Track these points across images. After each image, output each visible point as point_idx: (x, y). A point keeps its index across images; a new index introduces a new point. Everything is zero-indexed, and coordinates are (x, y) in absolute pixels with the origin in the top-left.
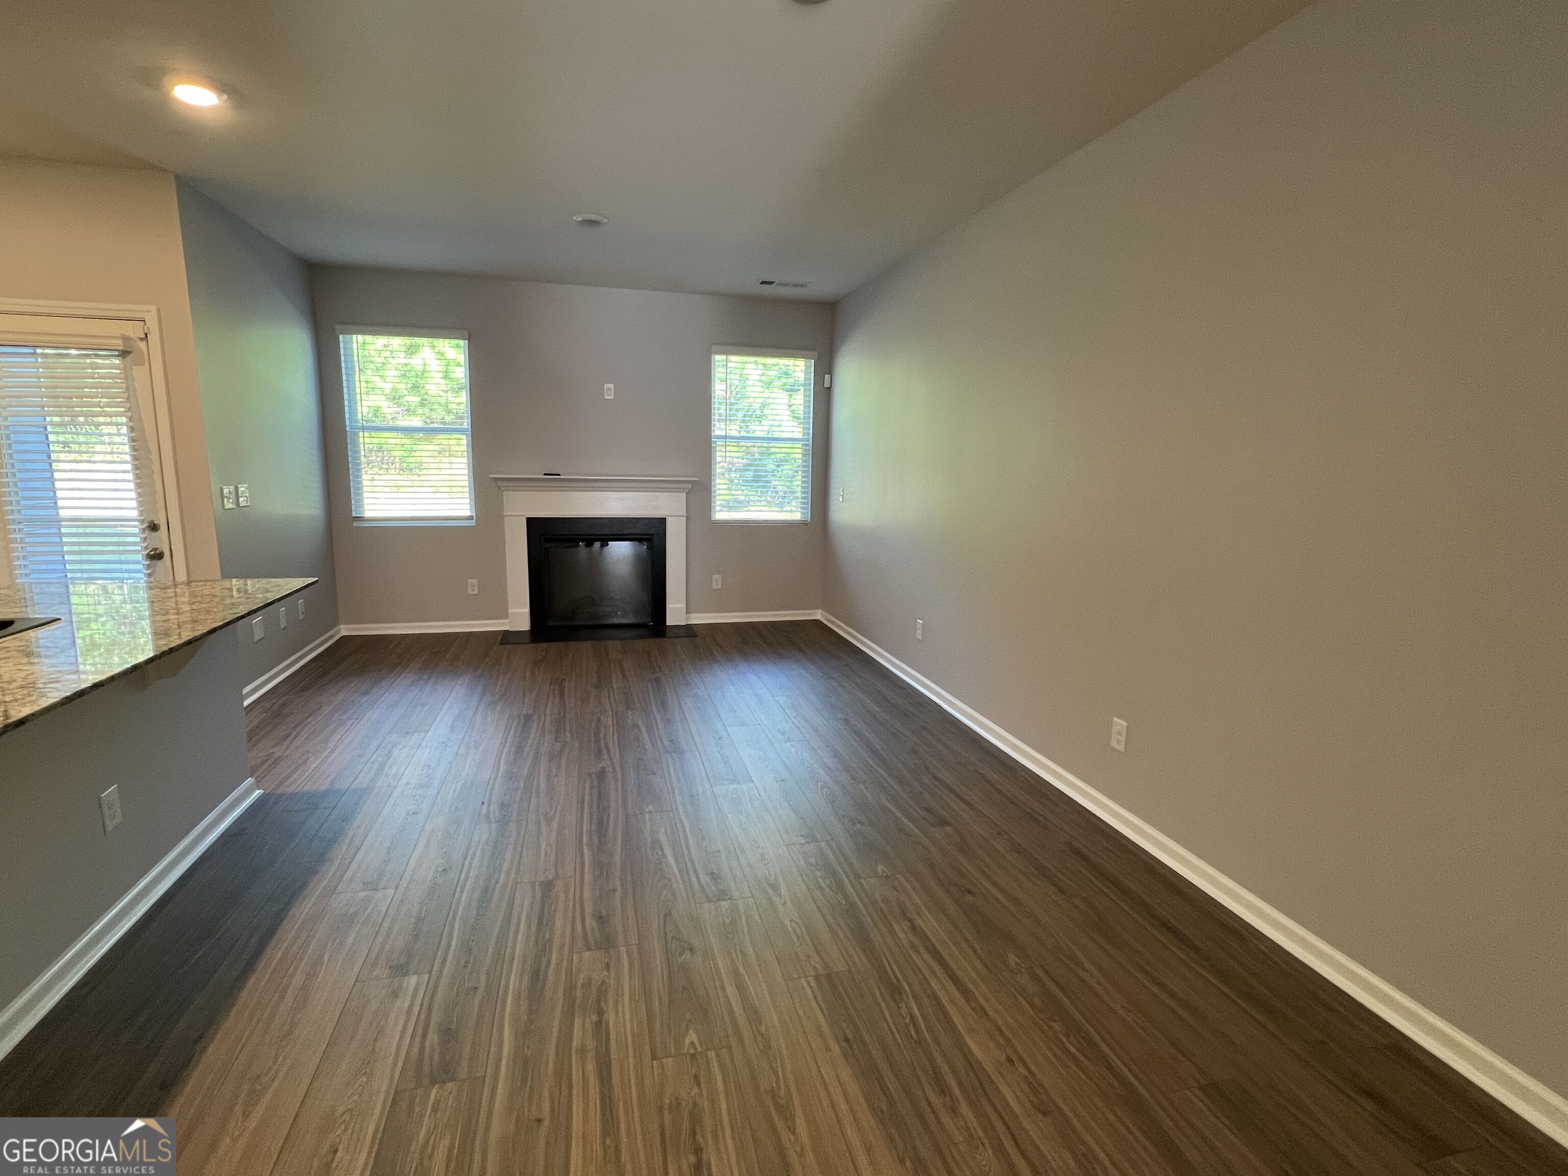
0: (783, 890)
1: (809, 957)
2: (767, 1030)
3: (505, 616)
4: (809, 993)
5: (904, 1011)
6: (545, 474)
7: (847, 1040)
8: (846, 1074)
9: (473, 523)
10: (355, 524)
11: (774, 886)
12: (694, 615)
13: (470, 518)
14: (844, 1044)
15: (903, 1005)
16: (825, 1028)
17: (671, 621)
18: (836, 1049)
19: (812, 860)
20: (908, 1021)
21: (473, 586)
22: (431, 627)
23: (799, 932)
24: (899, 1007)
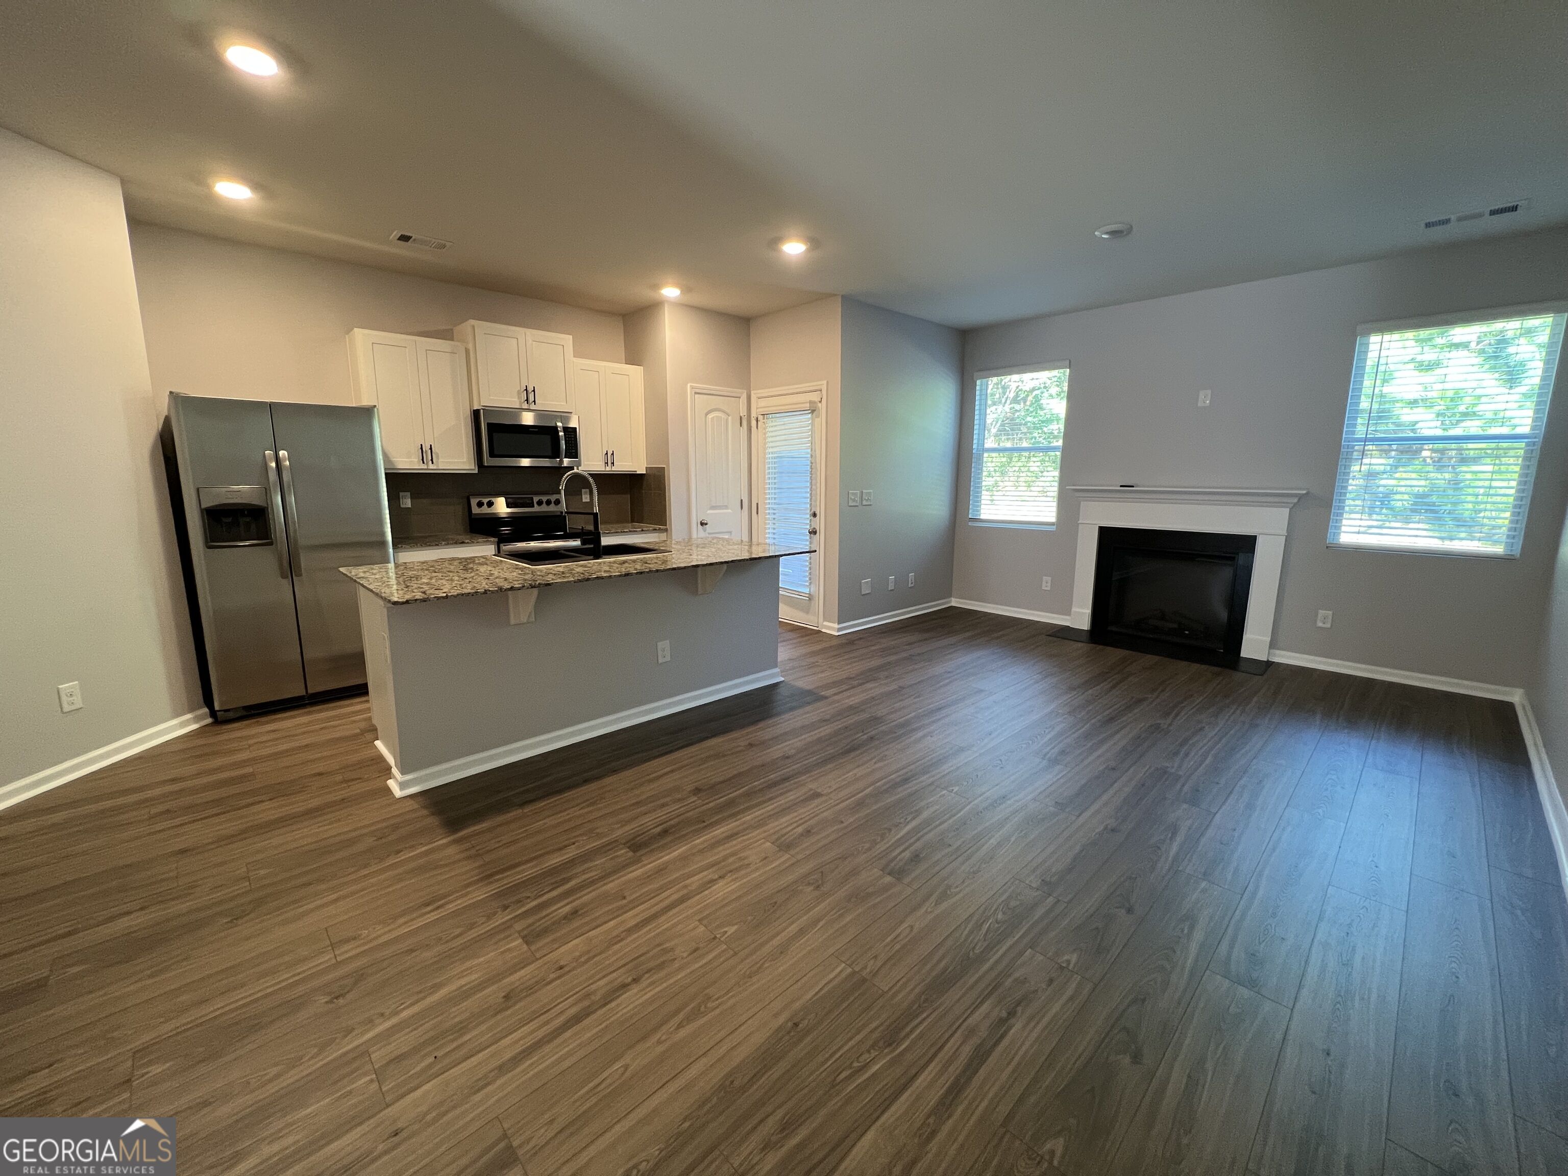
0: (944, 906)
1: (876, 957)
2: (766, 968)
3: (1068, 612)
4: (832, 976)
5: (866, 1057)
6: (1121, 486)
7: (796, 1025)
8: (759, 1038)
9: (1054, 528)
10: (970, 524)
11: (944, 896)
12: (1278, 652)
13: (1052, 524)
14: (790, 1024)
15: (874, 1053)
16: (797, 1005)
17: (1246, 652)
18: (781, 1019)
19: (1013, 904)
20: (856, 1064)
21: (1047, 584)
22: (1020, 613)
23: (902, 937)
24: (869, 1051)
